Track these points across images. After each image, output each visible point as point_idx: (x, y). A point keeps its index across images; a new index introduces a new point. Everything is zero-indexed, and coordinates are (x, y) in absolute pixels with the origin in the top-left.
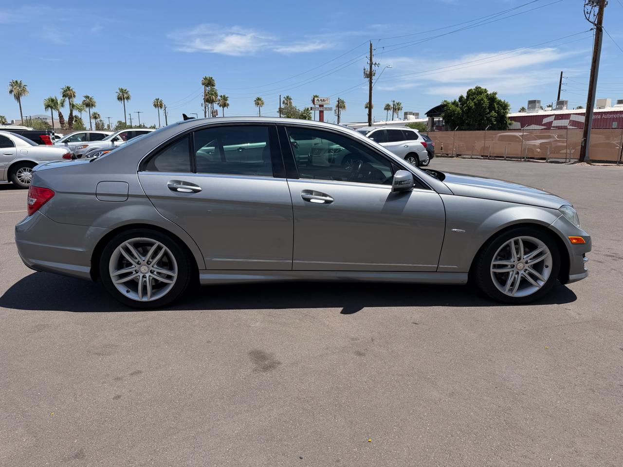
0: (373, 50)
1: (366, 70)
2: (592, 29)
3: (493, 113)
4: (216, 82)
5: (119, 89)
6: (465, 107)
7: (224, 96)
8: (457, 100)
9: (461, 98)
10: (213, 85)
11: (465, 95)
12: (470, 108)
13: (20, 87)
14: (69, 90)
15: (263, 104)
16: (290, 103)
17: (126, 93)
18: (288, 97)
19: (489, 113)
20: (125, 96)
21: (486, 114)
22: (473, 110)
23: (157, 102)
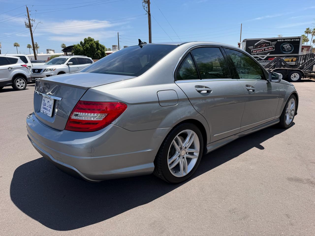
0: (29, 12)
1: (26, 23)
2: (146, 14)
3: (99, 51)
6: (85, 47)
8: (79, 44)
9: (81, 43)
11: (83, 42)
12: (87, 48)
19: (97, 51)
21: (96, 51)
22: (89, 49)
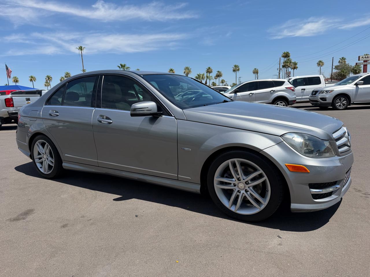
4: (291, 55)
5: (234, 66)
7: (295, 62)
10: (289, 57)
13: (188, 70)
14: (210, 69)
15: (323, 64)
16: (345, 62)
17: (238, 67)
18: (343, 58)
20: (237, 69)
23: (255, 71)
